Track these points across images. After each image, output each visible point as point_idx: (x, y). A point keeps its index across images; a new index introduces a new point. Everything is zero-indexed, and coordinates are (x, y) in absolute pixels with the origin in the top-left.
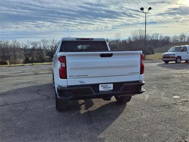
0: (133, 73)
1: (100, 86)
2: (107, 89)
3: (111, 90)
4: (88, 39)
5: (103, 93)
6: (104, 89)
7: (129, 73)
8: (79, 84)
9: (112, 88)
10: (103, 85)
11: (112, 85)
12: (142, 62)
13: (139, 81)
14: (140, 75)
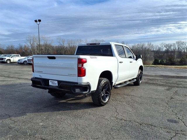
0: (71, 75)
1: (50, 81)
2: (54, 85)
3: (56, 86)
4: (95, 44)
7: (68, 74)
8: (39, 77)
10: (52, 81)
11: (56, 82)
12: (80, 66)
13: (77, 83)
14: (78, 77)
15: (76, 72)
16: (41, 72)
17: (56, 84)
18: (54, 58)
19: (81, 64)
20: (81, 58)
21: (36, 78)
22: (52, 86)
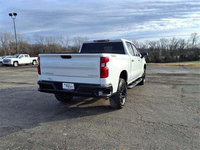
0: (92, 76)
1: (63, 84)
2: (69, 88)
3: (73, 90)
4: (104, 41)
5: (66, 90)
6: (67, 88)
7: (88, 75)
8: (48, 80)
9: (73, 88)
10: (66, 84)
11: (73, 85)
12: (103, 66)
13: (99, 85)
14: (101, 78)
15: (98, 73)
16: (52, 74)
17: (72, 87)
18: (69, 57)
19: (104, 64)
20: (104, 56)
21: (43, 81)
22: (67, 90)
